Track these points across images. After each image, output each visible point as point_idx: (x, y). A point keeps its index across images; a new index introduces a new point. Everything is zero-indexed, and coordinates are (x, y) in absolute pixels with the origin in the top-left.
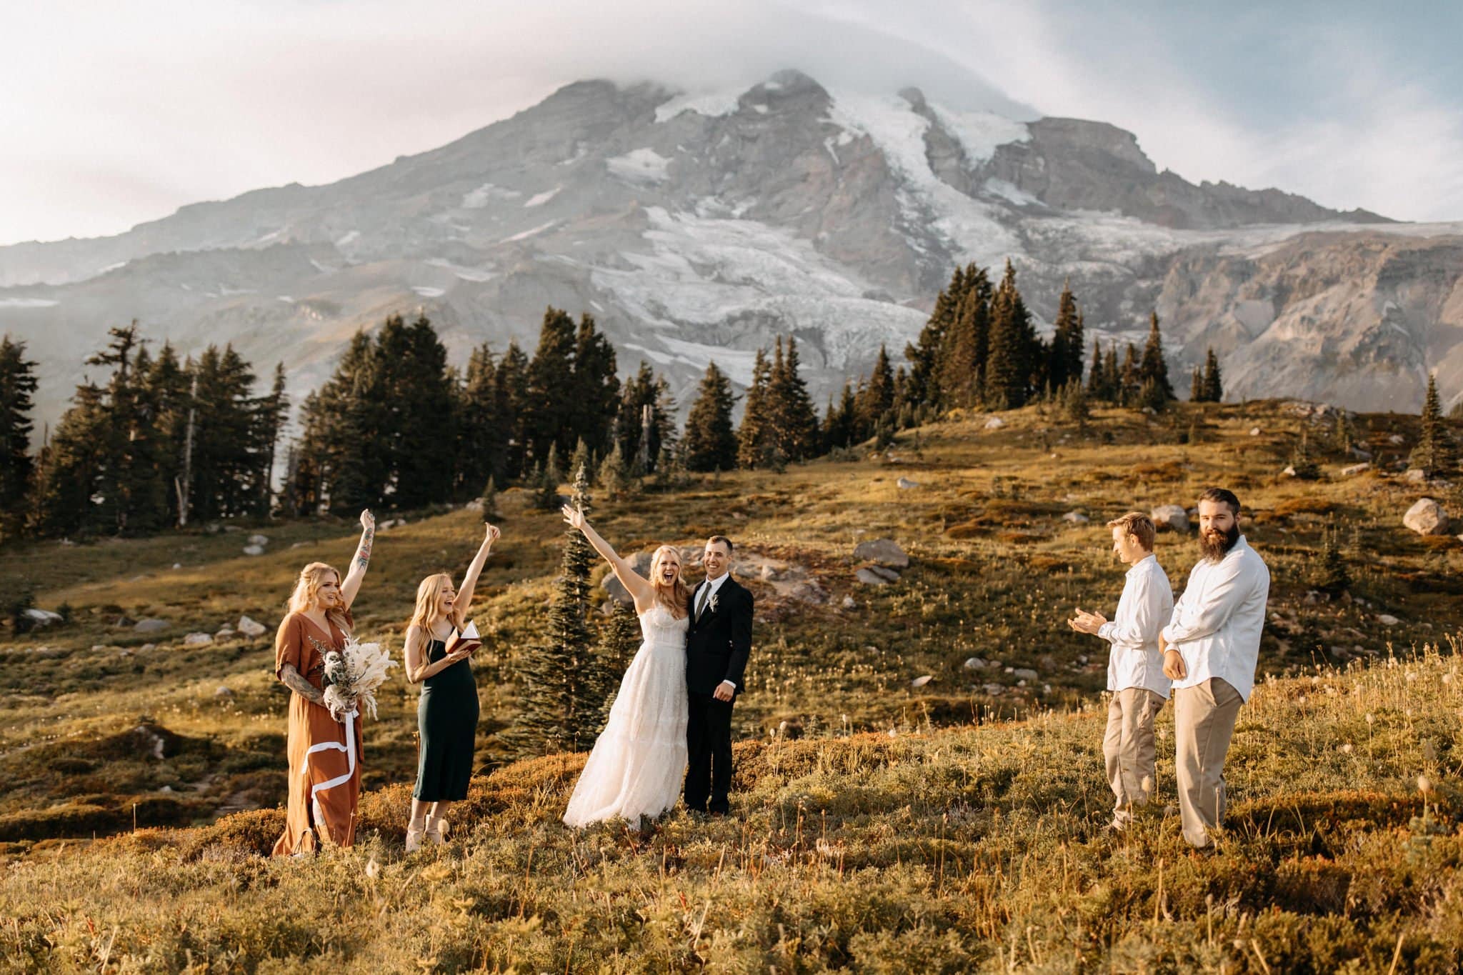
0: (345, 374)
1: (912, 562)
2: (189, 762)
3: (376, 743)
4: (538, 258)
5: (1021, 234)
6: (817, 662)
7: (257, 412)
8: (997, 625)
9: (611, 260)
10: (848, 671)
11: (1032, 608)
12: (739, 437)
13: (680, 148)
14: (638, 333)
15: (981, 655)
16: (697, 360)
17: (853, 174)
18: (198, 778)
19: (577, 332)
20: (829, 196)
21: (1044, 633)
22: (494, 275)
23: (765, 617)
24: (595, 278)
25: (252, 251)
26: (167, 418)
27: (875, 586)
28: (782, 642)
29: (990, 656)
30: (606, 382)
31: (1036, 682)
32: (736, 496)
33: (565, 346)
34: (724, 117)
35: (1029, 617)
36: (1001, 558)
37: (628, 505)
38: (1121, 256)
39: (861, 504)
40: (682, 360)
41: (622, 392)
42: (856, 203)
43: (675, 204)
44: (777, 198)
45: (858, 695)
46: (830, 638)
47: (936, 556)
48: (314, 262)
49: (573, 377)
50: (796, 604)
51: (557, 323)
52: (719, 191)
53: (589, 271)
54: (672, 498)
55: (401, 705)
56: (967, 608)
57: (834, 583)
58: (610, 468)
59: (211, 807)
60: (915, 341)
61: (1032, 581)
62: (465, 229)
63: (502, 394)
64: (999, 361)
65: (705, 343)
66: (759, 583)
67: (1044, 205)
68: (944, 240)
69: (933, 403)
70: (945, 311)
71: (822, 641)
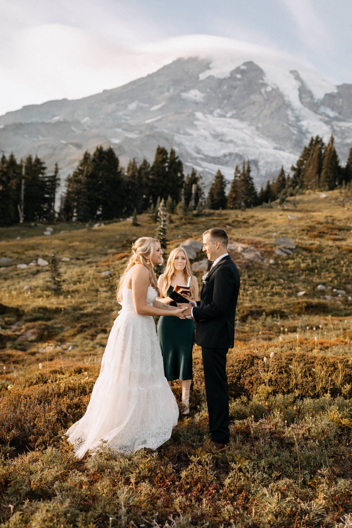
0: (80, 168)
1: (297, 247)
2: (9, 317)
3: (85, 311)
4: (155, 130)
5: (332, 128)
6: (260, 285)
7: (48, 181)
8: (330, 272)
9: (182, 131)
10: (272, 288)
11: (343, 266)
12: (228, 198)
13: (208, 90)
14: (191, 158)
15: (324, 284)
16: (212, 170)
17: (271, 102)
18: (11, 323)
19: (169, 156)
20: (262, 111)
21: (348, 276)
22: (139, 136)
23: (240, 266)
24: (176, 138)
25: (50, 123)
26: (14, 182)
27: (282, 256)
28: (246, 277)
29: (327, 285)
30: (179, 175)
31: (345, 295)
32: (227, 219)
33: (164, 161)
34: (225, 79)
35: (342, 270)
36: (331, 247)
37: (187, 221)
39: (275, 224)
40: (207, 170)
41: (185, 179)
42: (272, 113)
43: (205, 111)
44: (243, 111)
45: (276, 298)
46: (265, 275)
47: (306, 245)
48: (73, 128)
49: (168, 173)
50: (251, 262)
51: (161, 152)
52: (222, 107)
53: (173, 136)
54: (203, 219)
55: (96, 296)
56: (318, 266)
57: (266, 254)
58: (181, 207)
59: (16, 337)
60: (295, 165)
61: (342, 256)
62: (128, 118)
63: (140, 178)
64: (326, 173)
65: (215, 164)
66: (237, 253)
67: (341, 117)
68: (304, 129)
69: (300, 187)
70: (307, 153)
71: (262, 277)
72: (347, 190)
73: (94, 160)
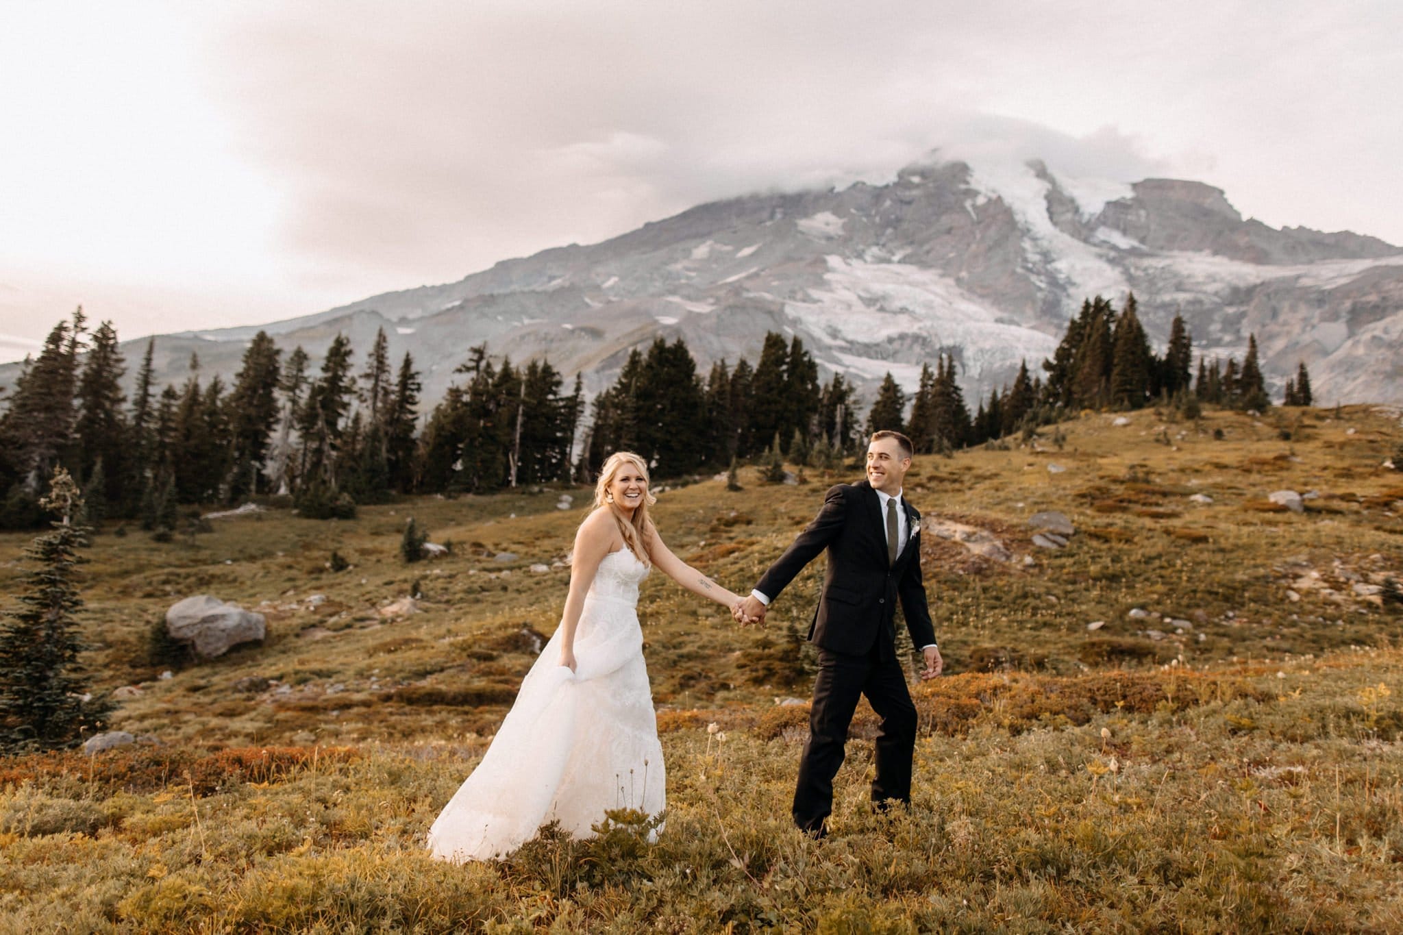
0: (624, 380)
1: (1076, 532)
4: (746, 295)
5: (1126, 272)
6: (1009, 606)
7: (563, 408)
8: (1153, 583)
9: (799, 295)
10: (1034, 615)
11: (1181, 571)
13: (853, 211)
15: (1143, 607)
16: (873, 373)
17: (988, 226)
19: (789, 349)
20: (968, 245)
21: (1195, 591)
22: (713, 308)
23: (964, 569)
24: (787, 309)
25: (545, 292)
26: (506, 411)
27: (1049, 549)
29: (1150, 608)
30: (810, 387)
31: (1192, 631)
32: (917, 475)
33: (780, 361)
34: (887, 187)
35: (1180, 578)
36: (1150, 530)
38: (1211, 288)
39: (1019, 483)
40: (853, 370)
41: (821, 394)
42: (989, 249)
43: (848, 252)
44: (927, 247)
45: (1045, 633)
46: (1018, 587)
47: (1096, 526)
48: (587, 300)
49: (788, 385)
50: (987, 561)
51: (774, 343)
52: (882, 242)
53: (782, 305)
56: (1127, 569)
57: (1014, 545)
58: (819, 451)
60: (1051, 358)
61: (1178, 550)
62: (693, 274)
63: (735, 396)
64: (1121, 374)
65: (870, 357)
66: (955, 543)
67: (1144, 248)
68: (1062, 277)
69: (1066, 405)
70: (1076, 333)
71: (1010, 591)
72: (1172, 409)
73: (649, 366)
